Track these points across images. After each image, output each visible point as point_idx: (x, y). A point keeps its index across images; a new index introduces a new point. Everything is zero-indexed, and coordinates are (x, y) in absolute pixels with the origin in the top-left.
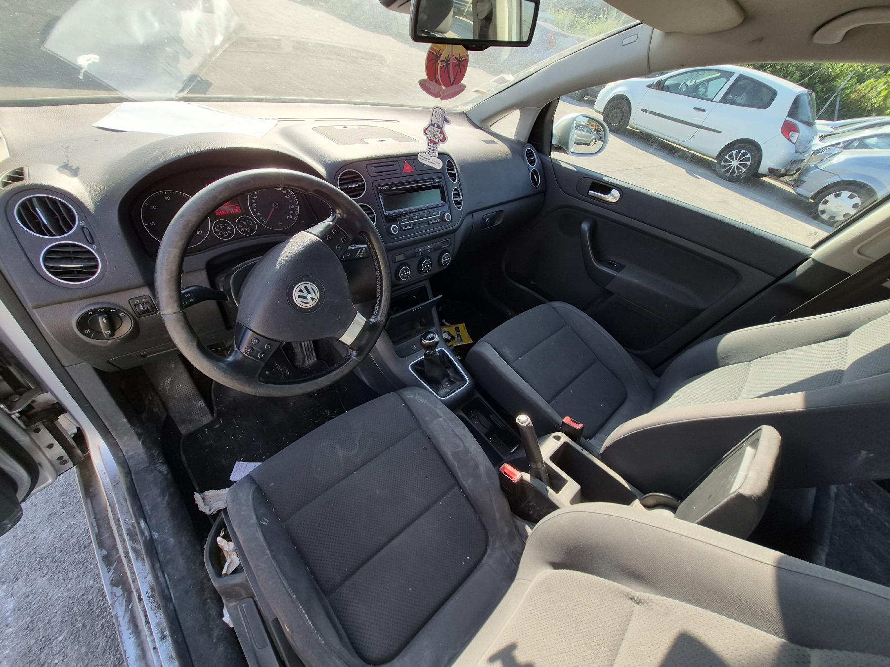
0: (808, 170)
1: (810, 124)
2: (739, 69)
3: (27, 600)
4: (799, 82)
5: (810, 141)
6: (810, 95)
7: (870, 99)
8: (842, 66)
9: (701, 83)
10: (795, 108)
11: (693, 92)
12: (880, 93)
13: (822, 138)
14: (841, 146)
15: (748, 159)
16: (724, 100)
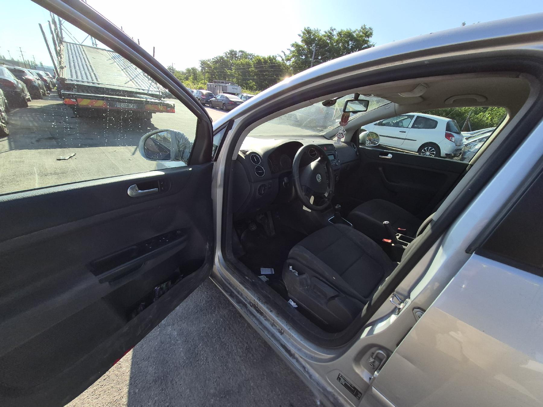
0: (465, 153)
1: (459, 133)
2: (416, 114)
3: (181, 331)
4: (446, 116)
5: (461, 140)
6: (454, 121)
7: (484, 121)
8: (465, 109)
9: (400, 121)
10: (448, 128)
11: (397, 125)
12: (488, 118)
13: (467, 139)
14: (477, 141)
15: (433, 151)
16: (413, 127)
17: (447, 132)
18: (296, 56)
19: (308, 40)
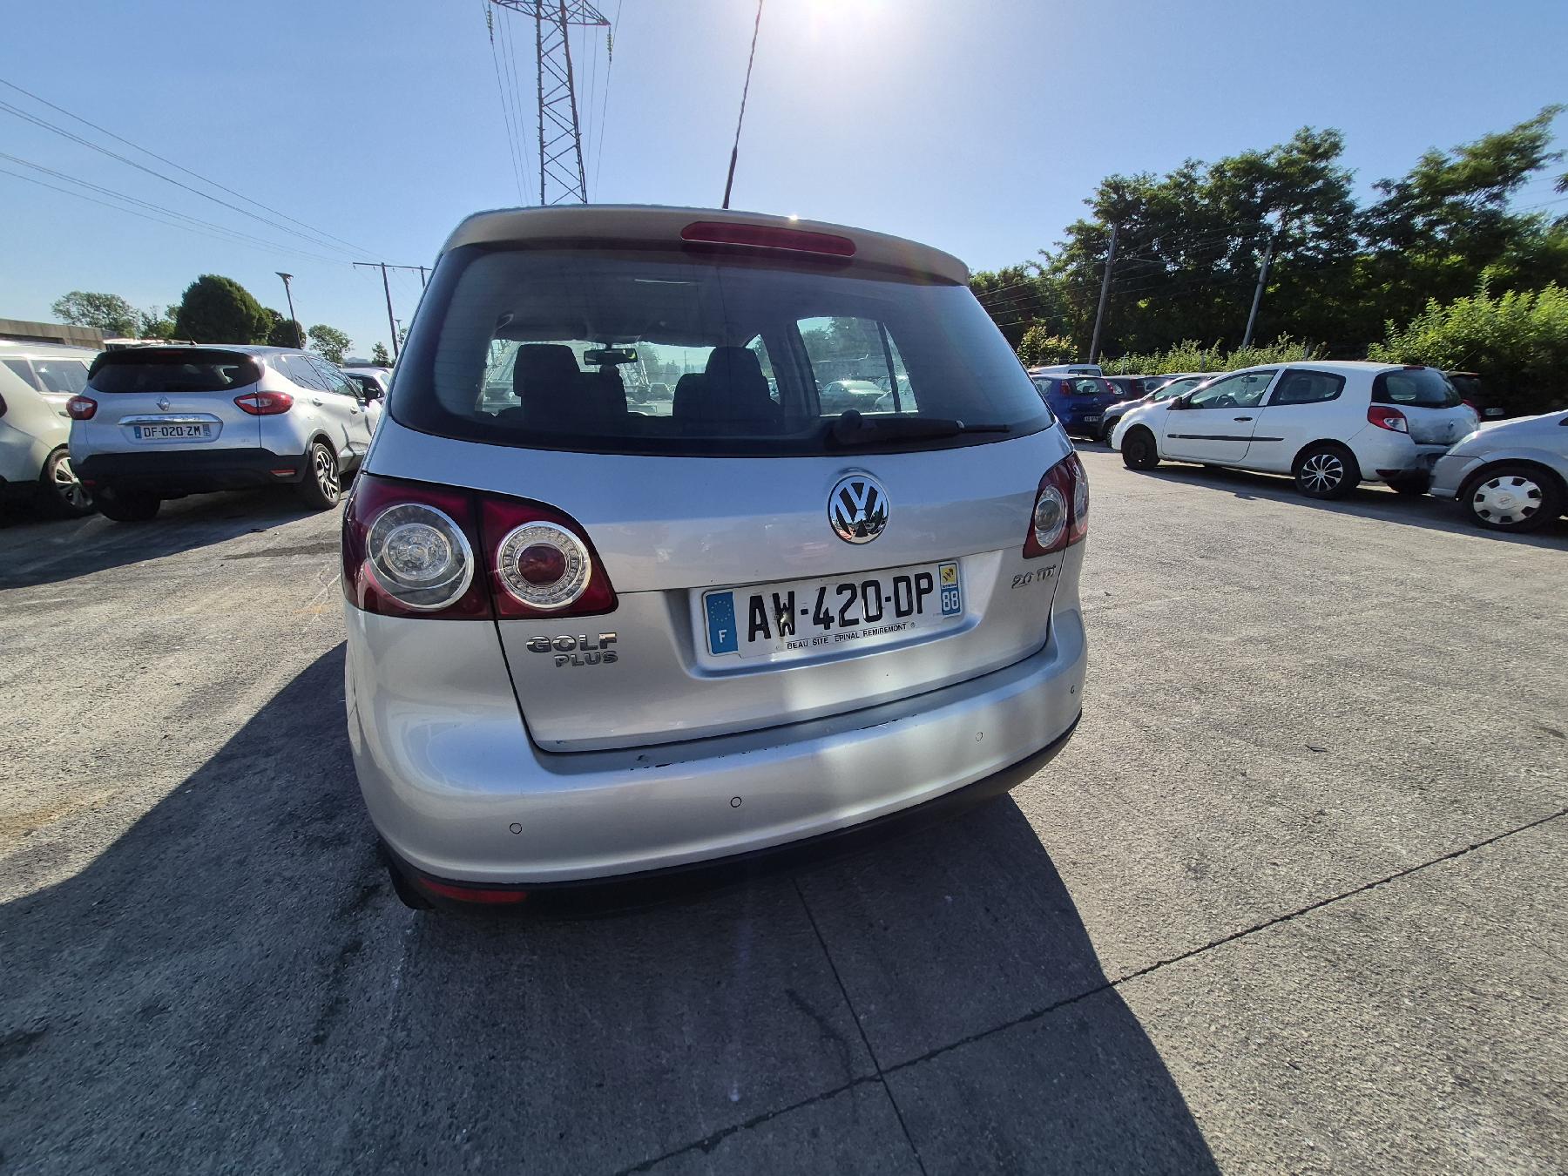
2: (1283, 365)
10: (1381, 391)
16: (1273, 401)
17: (1374, 404)
18: (1079, 255)
19: (1116, 209)
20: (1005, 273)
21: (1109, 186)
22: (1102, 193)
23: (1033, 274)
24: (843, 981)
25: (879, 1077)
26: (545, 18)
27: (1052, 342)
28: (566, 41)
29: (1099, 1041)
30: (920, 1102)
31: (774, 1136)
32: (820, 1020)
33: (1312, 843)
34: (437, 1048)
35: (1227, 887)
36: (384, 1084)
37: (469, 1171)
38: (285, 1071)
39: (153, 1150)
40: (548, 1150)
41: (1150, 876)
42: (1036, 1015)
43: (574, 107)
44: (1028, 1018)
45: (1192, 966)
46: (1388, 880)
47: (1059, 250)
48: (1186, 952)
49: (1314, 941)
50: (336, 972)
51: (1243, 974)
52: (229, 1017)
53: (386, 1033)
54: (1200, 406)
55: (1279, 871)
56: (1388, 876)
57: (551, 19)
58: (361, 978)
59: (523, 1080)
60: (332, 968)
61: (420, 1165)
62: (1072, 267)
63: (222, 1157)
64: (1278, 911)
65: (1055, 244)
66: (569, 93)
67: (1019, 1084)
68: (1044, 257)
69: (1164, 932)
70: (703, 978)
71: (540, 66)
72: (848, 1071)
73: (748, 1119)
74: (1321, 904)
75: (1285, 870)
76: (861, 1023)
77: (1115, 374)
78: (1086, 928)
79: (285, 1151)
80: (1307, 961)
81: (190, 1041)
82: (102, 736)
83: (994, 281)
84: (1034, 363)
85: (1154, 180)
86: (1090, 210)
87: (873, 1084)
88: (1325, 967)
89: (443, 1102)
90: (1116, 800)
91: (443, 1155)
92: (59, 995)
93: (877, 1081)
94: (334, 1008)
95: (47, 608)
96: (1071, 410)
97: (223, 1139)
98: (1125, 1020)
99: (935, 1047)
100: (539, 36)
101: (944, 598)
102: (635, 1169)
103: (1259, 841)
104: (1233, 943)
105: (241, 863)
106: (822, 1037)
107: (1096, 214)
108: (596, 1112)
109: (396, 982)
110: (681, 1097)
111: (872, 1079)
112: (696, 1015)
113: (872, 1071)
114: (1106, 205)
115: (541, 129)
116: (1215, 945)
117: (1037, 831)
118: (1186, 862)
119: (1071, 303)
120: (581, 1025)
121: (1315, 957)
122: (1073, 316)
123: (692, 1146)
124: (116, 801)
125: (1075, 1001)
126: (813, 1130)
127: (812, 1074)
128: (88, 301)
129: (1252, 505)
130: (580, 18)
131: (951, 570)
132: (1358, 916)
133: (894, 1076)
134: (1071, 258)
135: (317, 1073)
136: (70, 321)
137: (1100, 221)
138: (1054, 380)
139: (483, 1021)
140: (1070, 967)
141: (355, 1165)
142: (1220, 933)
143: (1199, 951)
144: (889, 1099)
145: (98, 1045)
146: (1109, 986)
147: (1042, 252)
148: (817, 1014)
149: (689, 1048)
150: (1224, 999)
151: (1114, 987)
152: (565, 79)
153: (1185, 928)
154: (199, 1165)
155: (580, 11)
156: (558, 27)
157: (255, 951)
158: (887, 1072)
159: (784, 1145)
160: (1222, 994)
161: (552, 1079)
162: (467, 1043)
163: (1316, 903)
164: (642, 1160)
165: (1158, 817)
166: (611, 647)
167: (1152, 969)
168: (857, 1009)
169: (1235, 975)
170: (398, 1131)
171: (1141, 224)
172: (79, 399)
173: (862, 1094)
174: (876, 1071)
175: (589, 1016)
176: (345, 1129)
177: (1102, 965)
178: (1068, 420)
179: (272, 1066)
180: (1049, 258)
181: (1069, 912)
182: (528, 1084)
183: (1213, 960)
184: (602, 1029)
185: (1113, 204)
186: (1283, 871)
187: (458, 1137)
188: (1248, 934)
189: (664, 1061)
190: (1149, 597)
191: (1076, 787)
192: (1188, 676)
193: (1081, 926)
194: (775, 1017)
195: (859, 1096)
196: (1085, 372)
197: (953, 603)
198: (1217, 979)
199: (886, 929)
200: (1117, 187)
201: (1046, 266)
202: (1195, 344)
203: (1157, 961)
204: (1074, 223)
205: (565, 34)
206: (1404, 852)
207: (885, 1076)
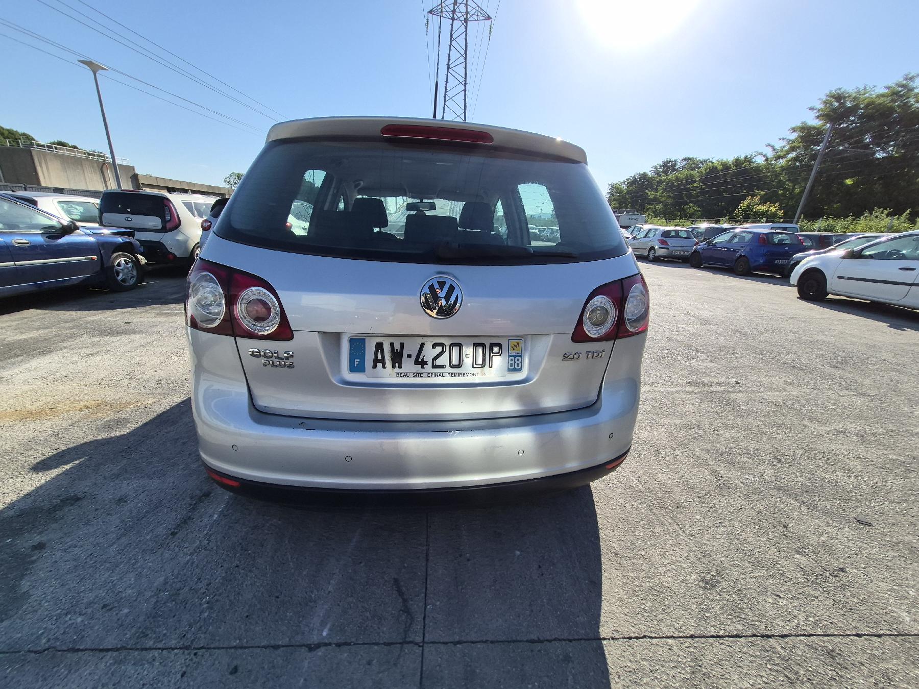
18: (799, 147)
19: (835, 113)
20: (737, 160)
21: (833, 96)
22: (825, 103)
23: (760, 160)
24: (428, 582)
25: (421, 644)
26: (456, 20)
27: (763, 208)
28: (466, 31)
29: (573, 672)
30: (438, 667)
31: (348, 655)
32: (405, 601)
33: (821, 589)
34: (217, 554)
35: (727, 600)
36: (188, 563)
37: (200, 618)
38: (154, 544)
39: (91, 562)
40: (238, 622)
41: (669, 577)
42: (539, 641)
43: (465, 68)
44: (532, 641)
45: (669, 645)
46: (879, 636)
47: (783, 143)
48: (668, 635)
49: (783, 659)
50: (195, 504)
51: (708, 664)
52: (146, 512)
53: (200, 539)
54: (871, 257)
55: (778, 602)
56: (882, 632)
57: (460, 20)
58: (203, 510)
59: (245, 582)
60: (194, 502)
61: (182, 607)
62: (792, 155)
63: (113, 574)
64: (762, 629)
65: (780, 139)
66: (464, 60)
67: (505, 680)
68: (770, 149)
69: (660, 617)
70: (354, 557)
71: (450, 47)
72: (406, 635)
73: (339, 641)
74: (804, 635)
75: (785, 602)
76: (427, 610)
77: (811, 231)
78: (603, 597)
79: (135, 580)
80: (769, 672)
81: (128, 518)
82: (163, 374)
83: (728, 165)
84: (747, 222)
85: (874, 91)
86: (814, 114)
87: (416, 647)
88: (783, 681)
89: (207, 580)
90: (670, 521)
91: (193, 606)
92: (95, 484)
93: (419, 646)
94: (185, 521)
95: (172, 314)
96: (765, 255)
97: (117, 567)
98: (599, 665)
99: (463, 639)
100: (452, 30)
101: (510, 360)
102: (272, 647)
103: (773, 576)
104: (711, 640)
105: (184, 443)
106: (401, 610)
107: (818, 117)
108: (269, 610)
109: (216, 516)
110: (312, 617)
111: (417, 644)
112: (341, 576)
113: (419, 639)
114: (828, 110)
115: (447, 82)
116: (696, 637)
117: (600, 526)
118: (702, 575)
119: (787, 181)
120: (284, 563)
121: (777, 671)
122: (788, 190)
123: (304, 645)
124: (155, 404)
125: (570, 641)
126: (369, 660)
127: (385, 629)
128: (238, 176)
129: (900, 335)
130: (475, 17)
131: (518, 344)
132: (834, 654)
133: (430, 647)
134: (793, 149)
135: (165, 549)
136: (230, 186)
137: (821, 122)
138: (755, 233)
139: (242, 547)
140: (577, 619)
141: (158, 597)
142: (705, 631)
143: (681, 637)
144: (421, 659)
145: (97, 510)
146: (599, 639)
147: (769, 145)
148: (405, 597)
149: (329, 592)
150: (683, 676)
151: (603, 641)
152: (463, 52)
153: (677, 619)
154: (103, 575)
155: (476, 14)
156: (463, 24)
157: (170, 485)
158: (428, 643)
159: (350, 663)
160: (683, 672)
161: (258, 586)
162: (230, 555)
163: (800, 633)
164: (277, 643)
165: (696, 539)
166: (291, 360)
167: (637, 638)
168: (429, 601)
169: (701, 663)
170: (182, 588)
171: (856, 123)
172: (206, 221)
173: (406, 651)
174: (422, 640)
175: (290, 560)
176: (162, 579)
177: (601, 624)
178: (762, 261)
179: (151, 540)
180: (774, 150)
181: (596, 584)
182: (246, 585)
183: (688, 647)
184: (292, 568)
185: (835, 110)
186: (782, 602)
187: (204, 600)
188: (727, 638)
189: (313, 596)
190: (771, 388)
191: (644, 505)
192: (775, 448)
193: (599, 595)
194: (381, 591)
195: (404, 651)
196: (785, 229)
197: (516, 364)
198: (684, 661)
199: (468, 560)
200: (839, 97)
201: (770, 154)
202: (886, 212)
203: (643, 634)
204: (799, 124)
205: (466, 28)
206: (908, 619)
207: (425, 645)
